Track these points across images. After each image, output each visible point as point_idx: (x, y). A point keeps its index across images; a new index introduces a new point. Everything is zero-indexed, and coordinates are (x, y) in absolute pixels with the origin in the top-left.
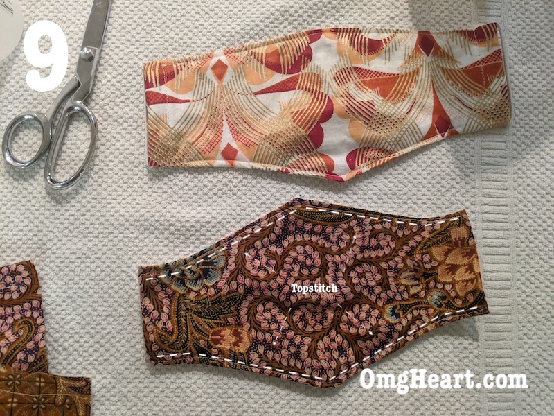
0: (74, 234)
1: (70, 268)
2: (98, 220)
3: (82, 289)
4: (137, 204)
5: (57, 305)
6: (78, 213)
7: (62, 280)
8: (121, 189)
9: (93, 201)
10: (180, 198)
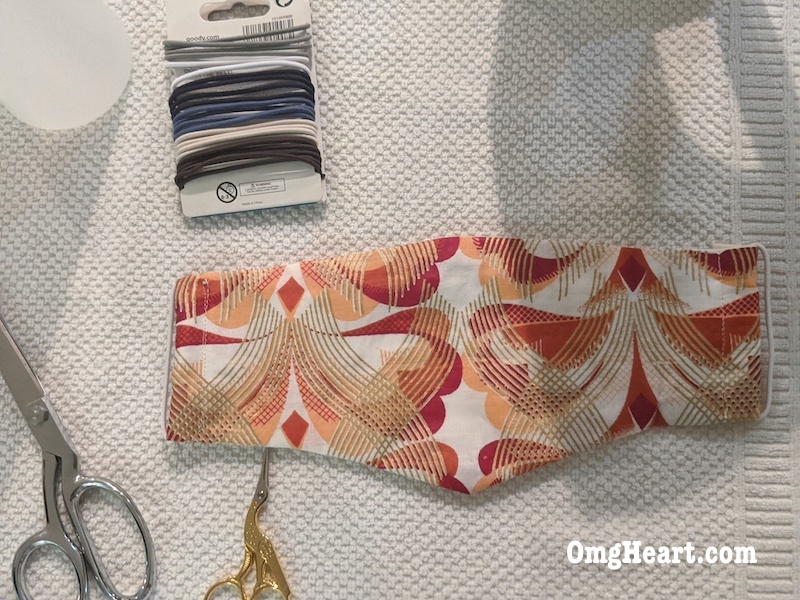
0: (116, 300)
1: (112, 351)
2: (153, 281)
3: (129, 381)
4: (210, 257)
5: (93, 405)
6: (123, 271)
7: (99, 368)
8: (185, 237)
9: (145, 253)
10: (272, 248)
